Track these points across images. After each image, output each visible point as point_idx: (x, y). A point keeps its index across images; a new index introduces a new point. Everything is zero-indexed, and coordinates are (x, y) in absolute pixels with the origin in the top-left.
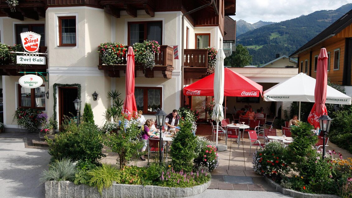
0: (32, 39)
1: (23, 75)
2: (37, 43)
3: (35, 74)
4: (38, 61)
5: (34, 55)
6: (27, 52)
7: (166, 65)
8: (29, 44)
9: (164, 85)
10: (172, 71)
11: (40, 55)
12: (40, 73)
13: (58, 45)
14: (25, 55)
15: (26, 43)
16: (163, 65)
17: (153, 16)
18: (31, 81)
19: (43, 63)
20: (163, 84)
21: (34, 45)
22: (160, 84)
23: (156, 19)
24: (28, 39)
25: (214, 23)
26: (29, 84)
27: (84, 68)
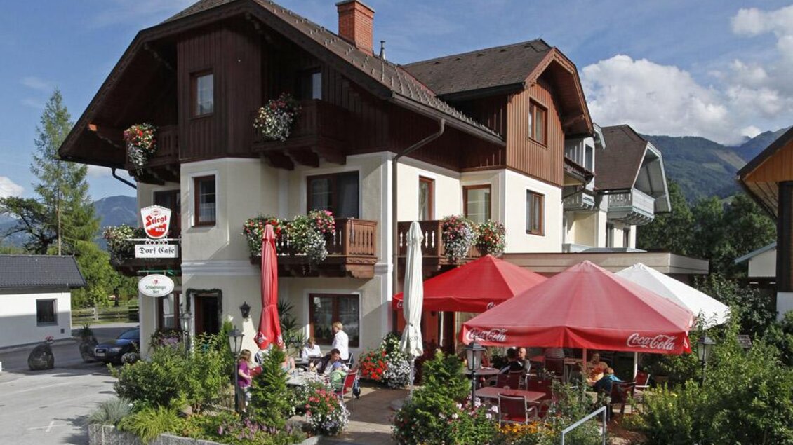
0: (158, 217)
1: (145, 275)
2: (165, 222)
3: (162, 273)
4: (166, 251)
5: (161, 243)
6: (151, 238)
7: (345, 254)
8: (153, 226)
9: (362, 291)
10: (373, 265)
11: (170, 243)
12: (170, 272)
13: (193, 224)
14: (148, 243)
15: (149, 224)
16: (342, 254)
17: (343, 163)
18: (156, 285)
19: (172, 255)
20: (361, 288)
21: (160, 227)
22: (355, 289)
23: (347, 168)
24: (151, 218)
25: (497, 163)
26: (152, 290)
27: (226, 262)
